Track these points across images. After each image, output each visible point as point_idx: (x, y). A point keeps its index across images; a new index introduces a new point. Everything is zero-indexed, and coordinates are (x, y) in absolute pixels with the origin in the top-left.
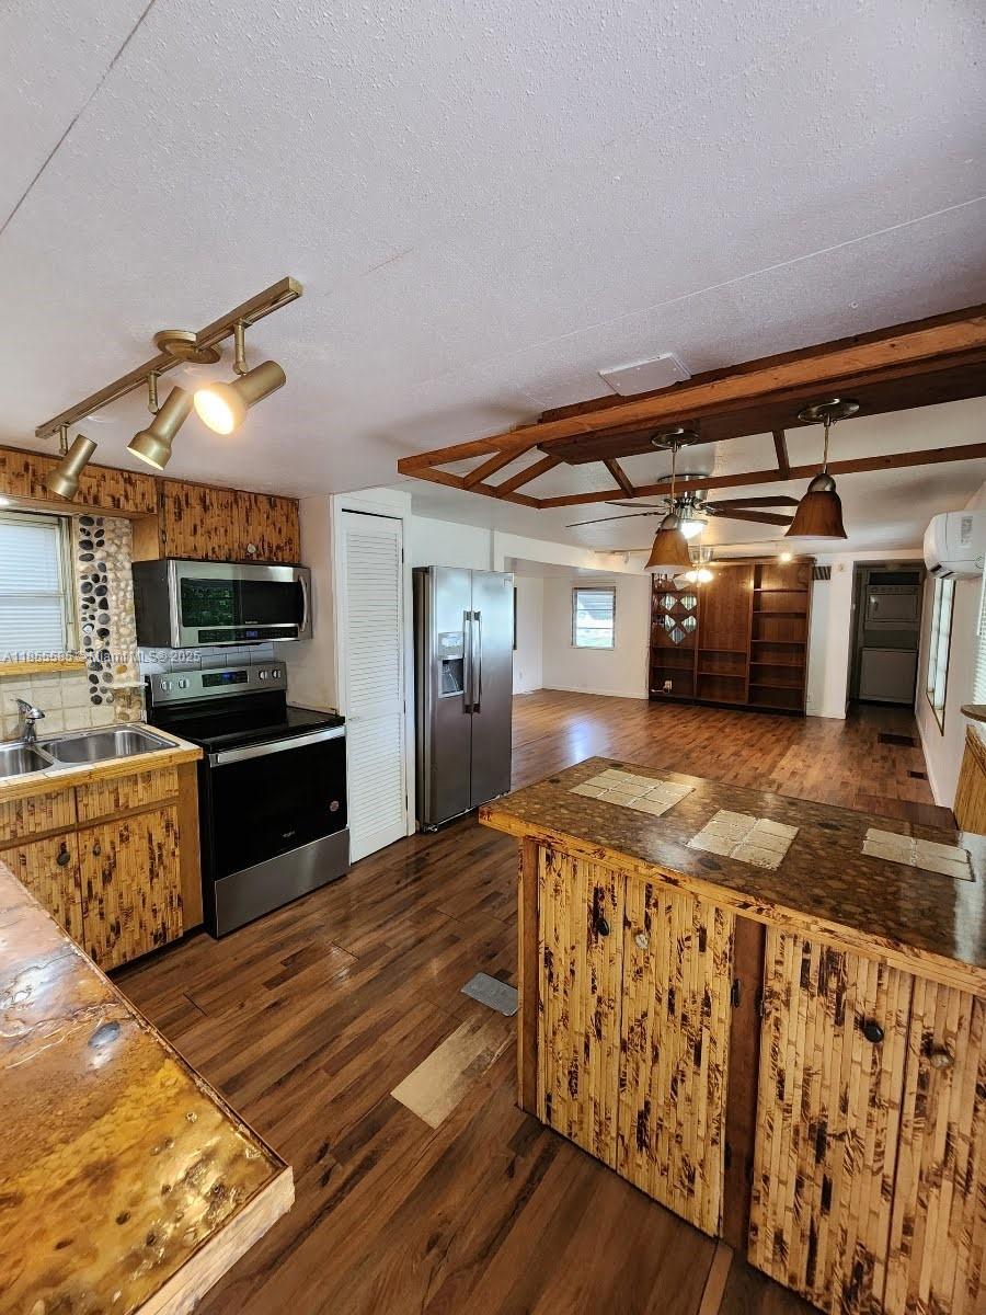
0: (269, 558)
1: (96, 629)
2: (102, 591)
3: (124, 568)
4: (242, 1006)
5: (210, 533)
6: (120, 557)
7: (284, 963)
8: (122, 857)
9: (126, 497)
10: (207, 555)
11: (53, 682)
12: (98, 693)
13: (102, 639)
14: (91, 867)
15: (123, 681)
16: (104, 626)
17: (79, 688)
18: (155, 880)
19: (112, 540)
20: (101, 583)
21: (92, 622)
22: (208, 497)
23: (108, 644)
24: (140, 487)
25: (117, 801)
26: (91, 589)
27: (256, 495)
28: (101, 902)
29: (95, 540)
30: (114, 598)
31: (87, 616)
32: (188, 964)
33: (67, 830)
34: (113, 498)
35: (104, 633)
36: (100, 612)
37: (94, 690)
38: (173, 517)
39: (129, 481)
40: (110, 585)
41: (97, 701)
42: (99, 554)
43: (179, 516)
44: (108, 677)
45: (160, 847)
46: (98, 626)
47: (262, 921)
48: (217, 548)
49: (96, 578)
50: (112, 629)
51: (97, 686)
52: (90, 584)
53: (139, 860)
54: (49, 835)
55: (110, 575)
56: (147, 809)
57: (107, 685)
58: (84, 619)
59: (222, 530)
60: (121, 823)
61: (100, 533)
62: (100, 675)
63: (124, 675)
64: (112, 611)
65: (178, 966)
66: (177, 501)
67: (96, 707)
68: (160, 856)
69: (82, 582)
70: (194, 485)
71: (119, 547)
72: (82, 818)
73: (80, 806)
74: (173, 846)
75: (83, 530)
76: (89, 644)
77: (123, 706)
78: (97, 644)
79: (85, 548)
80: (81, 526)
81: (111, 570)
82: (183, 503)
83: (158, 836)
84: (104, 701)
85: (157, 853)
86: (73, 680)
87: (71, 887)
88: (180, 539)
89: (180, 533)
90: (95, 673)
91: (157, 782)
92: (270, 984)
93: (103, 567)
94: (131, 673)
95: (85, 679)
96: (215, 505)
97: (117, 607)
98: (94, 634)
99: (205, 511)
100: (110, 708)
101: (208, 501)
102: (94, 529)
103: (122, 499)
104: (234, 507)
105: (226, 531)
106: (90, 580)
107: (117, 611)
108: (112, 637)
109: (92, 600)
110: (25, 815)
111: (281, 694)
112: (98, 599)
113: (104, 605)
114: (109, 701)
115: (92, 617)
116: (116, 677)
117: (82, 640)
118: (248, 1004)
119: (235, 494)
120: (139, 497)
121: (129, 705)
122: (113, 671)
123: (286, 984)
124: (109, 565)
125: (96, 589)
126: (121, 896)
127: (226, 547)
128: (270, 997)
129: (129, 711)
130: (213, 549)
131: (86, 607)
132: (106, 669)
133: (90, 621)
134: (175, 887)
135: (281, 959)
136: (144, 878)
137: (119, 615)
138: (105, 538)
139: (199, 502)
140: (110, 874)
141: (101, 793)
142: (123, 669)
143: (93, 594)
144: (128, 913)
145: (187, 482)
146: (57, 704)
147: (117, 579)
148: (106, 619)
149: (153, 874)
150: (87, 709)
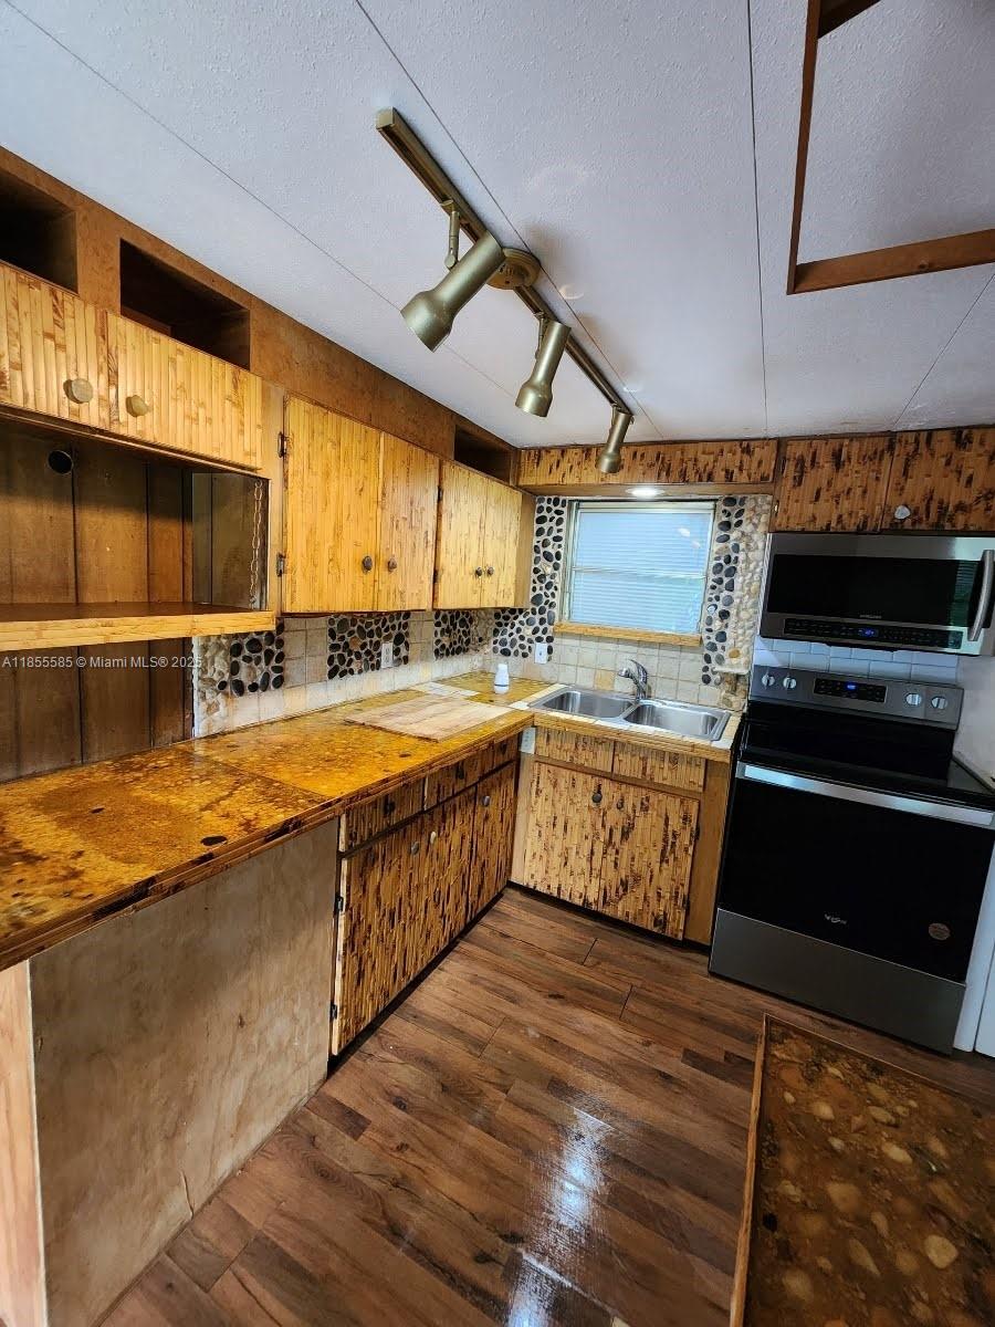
0: (937, 525)
1: (719, 610)
2: (731, 572)
3: (757, 548)
4: (648, 1044)
5: (838, 496)
6: (755, 537)
7: (728, 1056)
8: (640, 823)
9: (741, 469)
10: (829, 525)
11: (674, 654)
12: (709, 673)
13: (722, 620)
14: (614, 817)
15: (732, 666)
16: (725, 608)
17: (693, 664)
18: (665, 865)
19: (751, 519)
20: (732, 565)
21: (717, 603)
22: (844, 450)
23: (727, 626)
24: (758, 453)
25: (645, 768)
26: (721, 571)
27: (930, 432)
28: (617, 852)
29: (734, 521)
30: (741, 579)
31: (713, 596)
32: (667, 968)
33: (604, 775)
34: (727, 471)
35: (724, 615)
36: (726, 593)
37: (706, 669)
38: (790, 482)
39: (747, 451)
40: (740, 566)
41: (706, 680)
42: (734, 535)
43: (798, 481)
44: (720, 660)
45: (675, 836)
46: (721, 607)
47: (766, 998)
48: (845, 517)
49: (728, 560)
50: (733, 612)
51: (709, 665)
52: (721, 564)
53: (654, 837)
54: (594, 773)
55: (742, 556)
56: (671, 791)
57: (718, 668)
58: (710, 600)
59: (859, 491)
60: (644, 791)
61: (740, 513)
62: (713, 656)
63: (734, 661)
64: (737, 593)
65: (659, 962)
66: (800, 462)
67: (704, 687)
68: (673, 843)
69: (715, 562)
70: (825, 438)
71: (756, 526)
72: (615, 771)
73: (616, 759)
74: (687, 842)
75: (725, 511)
76: (710, 624)
77: (727, 692)
78: (717, 625)
79: (722, 529)
80: (724, 507)
81: (743, 550)
82: (808, 464)
83: (675, 823)
84: (712, 683)
85: (671, 840)
86: (691, 656)
87: (599, 826)
88: (794, 508)
89: (797, 501)
90: (710, 653)
91: (682, 768)
92: (691, 1057)
93: (736, 548)
94: (743, 660)
95: (701, 658)
96: (854, 459)
97: (742, 589)
98: (716, 615)
99: (838, 469)
100: (716, 690)
101: (843, 457)
102: (735, 510)
103: (736, 471)
104: (887, 456)
105: (865, 492)
106: (722, 561)
107: (740, 593)
108: (733, 619)
109: (720, 581)
110: (580, 748)
111: (949, 735)
112: (726, 580)
113: (730, 587)
114: (717, 684)
115: (718, 598)
116: (727, 661)
117: (704, 618)
118: (653, 1049)
119: (891, 439)
120: (755, 464)
121: (734, 691)
122: (725, 654)
123: (703, 1074)
124: (742, 546)
125: (725, 570)
126: (633, 859)
127: (861, 513)
128: (676, 1065)
129: (733, 698)
130: (840, 517)
131: (713, 588)
132: (720, 651)
133: (714, 602)
134: (683, 885)
135: (729, 1049)
136: (655, 856)
137: (741, 598)
138: (743, 518)
139: (830, 458)
140: (628, 832)
141: (633, 756)
142: (735, 654)
143: (722, 575)
144: (637, 878)
145: (815, 437)
146: (674, 675)
147: (747, 560)
148: (729, 601)
149: (663, 859)
150: (697, 686)
